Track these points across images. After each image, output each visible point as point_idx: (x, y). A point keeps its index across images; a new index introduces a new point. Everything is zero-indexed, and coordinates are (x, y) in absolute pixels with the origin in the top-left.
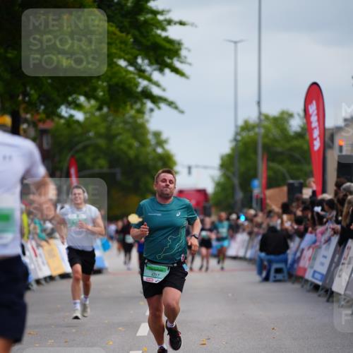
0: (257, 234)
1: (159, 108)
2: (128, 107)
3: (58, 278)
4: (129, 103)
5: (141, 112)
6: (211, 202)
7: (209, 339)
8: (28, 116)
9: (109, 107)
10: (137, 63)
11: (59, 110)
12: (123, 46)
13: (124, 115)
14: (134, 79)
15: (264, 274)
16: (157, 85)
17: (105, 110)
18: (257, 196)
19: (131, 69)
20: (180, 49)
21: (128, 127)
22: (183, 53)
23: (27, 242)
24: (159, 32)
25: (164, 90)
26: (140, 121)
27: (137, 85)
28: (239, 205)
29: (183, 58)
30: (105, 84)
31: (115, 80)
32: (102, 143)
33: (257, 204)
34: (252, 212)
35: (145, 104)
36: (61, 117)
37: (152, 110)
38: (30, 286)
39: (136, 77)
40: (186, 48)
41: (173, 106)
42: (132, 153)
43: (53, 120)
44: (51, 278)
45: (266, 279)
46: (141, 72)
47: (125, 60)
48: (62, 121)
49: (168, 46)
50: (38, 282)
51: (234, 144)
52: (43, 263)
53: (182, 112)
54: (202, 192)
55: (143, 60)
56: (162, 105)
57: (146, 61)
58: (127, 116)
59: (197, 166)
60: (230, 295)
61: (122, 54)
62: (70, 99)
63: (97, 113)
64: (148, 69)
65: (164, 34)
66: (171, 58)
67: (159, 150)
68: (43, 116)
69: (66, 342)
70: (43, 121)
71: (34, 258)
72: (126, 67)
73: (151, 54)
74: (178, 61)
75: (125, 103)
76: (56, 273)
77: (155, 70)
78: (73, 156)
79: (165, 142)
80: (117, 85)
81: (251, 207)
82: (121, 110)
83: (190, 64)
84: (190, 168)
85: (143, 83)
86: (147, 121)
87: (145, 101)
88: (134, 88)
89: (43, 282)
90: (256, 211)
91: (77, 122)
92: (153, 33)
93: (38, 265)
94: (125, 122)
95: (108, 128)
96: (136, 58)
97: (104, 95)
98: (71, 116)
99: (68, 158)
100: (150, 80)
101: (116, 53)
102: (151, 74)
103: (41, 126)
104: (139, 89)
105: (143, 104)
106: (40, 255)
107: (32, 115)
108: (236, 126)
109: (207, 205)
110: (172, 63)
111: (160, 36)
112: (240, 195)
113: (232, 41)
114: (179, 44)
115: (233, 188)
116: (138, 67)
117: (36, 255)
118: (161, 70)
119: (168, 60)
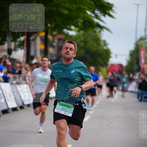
10: (95, 12)
12: (89, 6)
15: (140, 98)
20: (112, 7)
29: (114, 10)
42: (94, 49)
45: (141, 100)
47: (90, 11)
57: (99, 12)
66: (109, 11)
72: (91, 14)
83: (116, 13)
102: (100, 17)
118: (104, 16)
119: (107, 12)
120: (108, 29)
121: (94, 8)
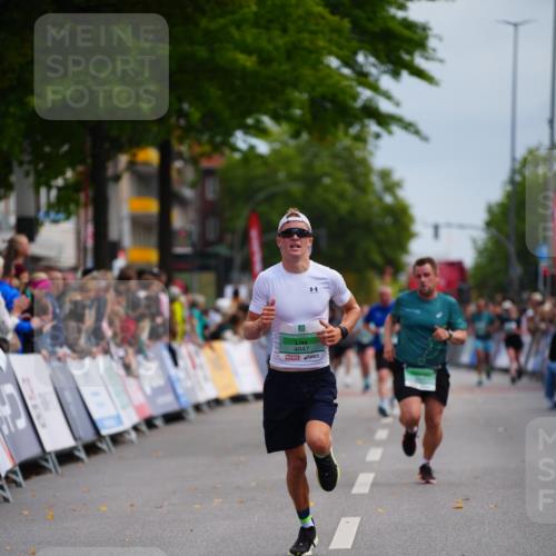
0: (545, 333)
1: (390, 133)
2: (340, 133)
3: (228, 402)
4: (341, 126)
5: (360, 139)
6: (471, 282)
7: (467, 499)
8: (184, 149)
9: (310, 133)
10: (356, 62)
11: (232, 140)
12: (335, 36)
13: (334, 145)
14: (351, 87)
16: (388, 96)
17: (305, 136)
18: (545, 272)
19: (346, 71)
20: (426, 37)
21: (338, 163)
22: (432, 43)
23: (180, 345)
24: (393, 11)
25: (398, 104)
26: (359, 154)
27: (355, 97)
28: (516, 286)
29: (431, 51)
30: (305, 96)
31: (319, 90)
32: (296, 189)
33: (545, 285)
34: (537, 297)
35: (367, 126)
36: (234, 149)
37: (378, 136)
38: (184, 415)
39: (354, 83)
40: (437, 36)
41: (412, 129)
42: (344, 207)
43: (222, 154)
44: (217, 402)
46: (362, 77)
47: (338, 57)
48: (237, 156)
49: (407, 33)
50: (198, 408)
51: (509, 188)
52: (206, 379)
53: (425, 139)
54: (457, 266)
55: (366, 56)
56: (395, 128)
57: (372, 60)
58: (339, 146)
59: (449, 225)
60: (501, 429)
61: (334, 49)
62: (250, 121)
63: (292, 143)
64: (373, 71)
65: (400, 14)
66: (411, 53)
67: (388, 199)
68: (207, 148)
69: (241, 502)
70: (208, 156)
71: (192, 372)
72: (338, 69)
73: (381, 46)
74: (422, 56)
75: (335, 125)
76: (224, 394)
77: (385, 72)
78: (253, 212)
79: (398, 185)
80: (324, 97)
81: (535, 289)
82: (329, 138)
83: (441, 61)
84: (436, 228)
85: (365, 94)
86: (371, 154)
87: (367, 121)
88: (350, 102)
89: (205, 408)
90: (544, 295)
91: (261, 157)
92: (385, 14)
93: (199, 382)
94: (336, 156)
95: (308, 166)
96: (355, 53)
97: (303, 115)
98: (252, 148)
99: (245, 213)
100: (375, 88)
101: (324, 48)
102: (377, 80)
103: (205, 164)
104: (359, 104)
105: (363, 126)
106: (201, 367)
107: (190, 147)
108: (514, 159)
109: (464, 286)
110: (412, 61)
111: (394, 18)
112: (517, 271)
113: (509, 23)
114: (425, 28)
115: (507, 259)
116: (357, 68)
117: (194, 366)
118: (396, 74)
119: (406, 57)
120: (408, 126)
121: (354, 44)
